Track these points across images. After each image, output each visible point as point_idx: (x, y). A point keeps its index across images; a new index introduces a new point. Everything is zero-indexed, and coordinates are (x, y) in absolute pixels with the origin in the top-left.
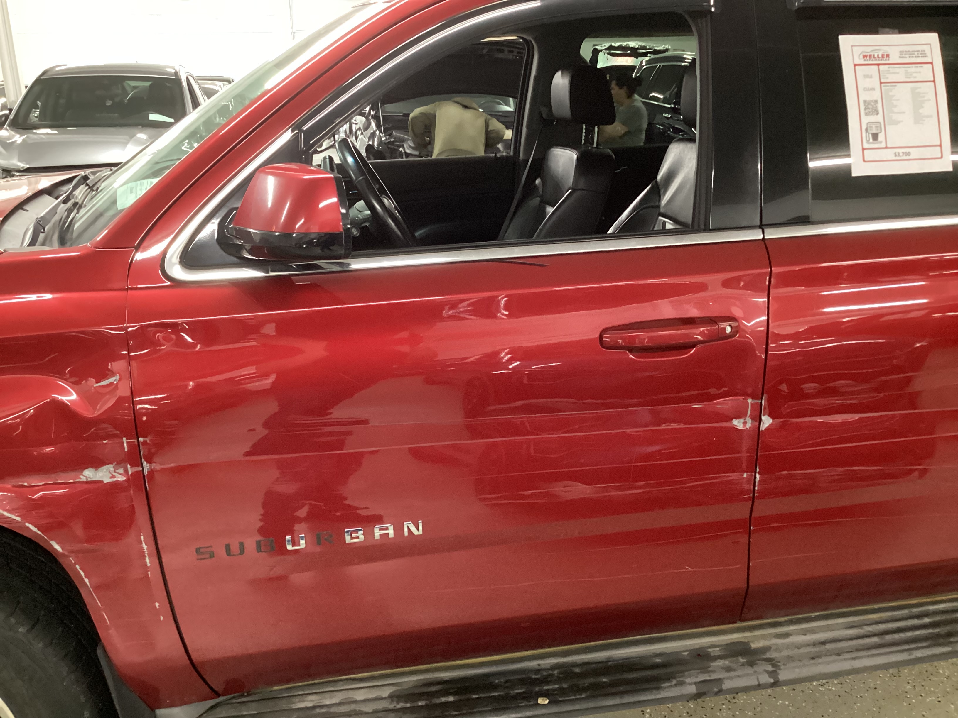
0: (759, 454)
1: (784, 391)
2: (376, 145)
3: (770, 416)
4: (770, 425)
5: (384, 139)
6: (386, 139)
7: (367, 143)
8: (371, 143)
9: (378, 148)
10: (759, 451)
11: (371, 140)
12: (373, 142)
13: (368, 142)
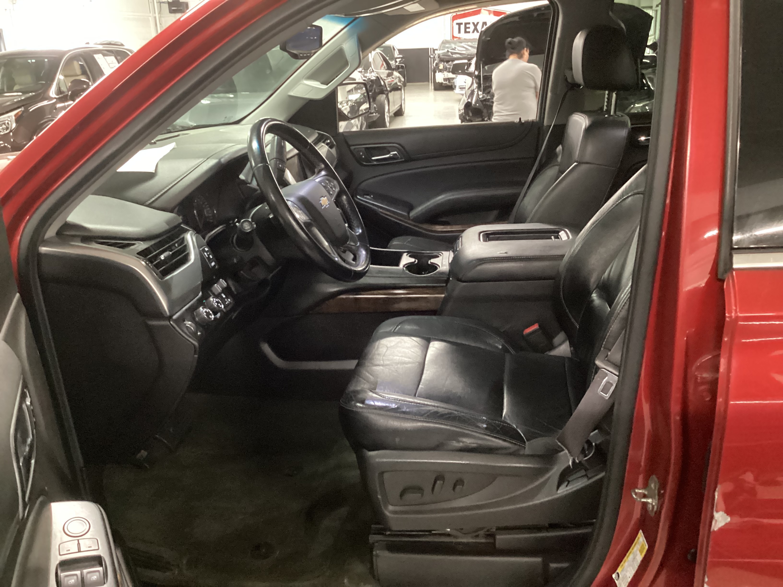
0: (709, 560)
1: (749, 483)
2: (473, 102)
3: (728, 512)
4: (726, 524)
5: (481, 97)
6: (483, 97)
7: (466, 101)
8: (469, 100)
9: (475, 104)
10: (709, 556)
11: (470, 98)
12: (472, 100)
13: (468, 100)
